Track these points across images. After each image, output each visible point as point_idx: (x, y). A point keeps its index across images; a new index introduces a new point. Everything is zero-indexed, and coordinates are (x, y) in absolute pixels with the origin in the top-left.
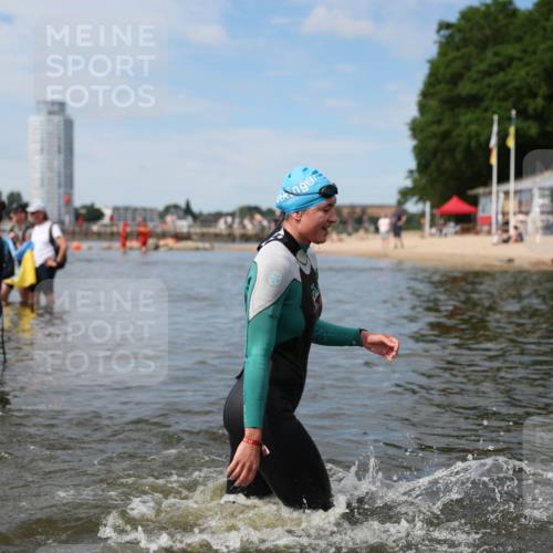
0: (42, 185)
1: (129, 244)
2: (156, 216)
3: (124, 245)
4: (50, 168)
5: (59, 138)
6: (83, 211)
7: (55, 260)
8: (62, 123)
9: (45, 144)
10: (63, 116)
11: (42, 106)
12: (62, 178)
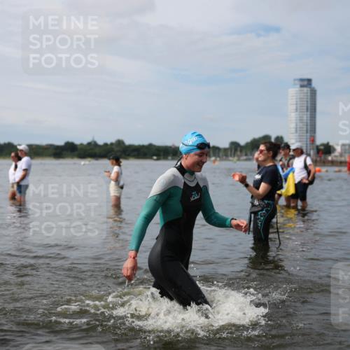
0: (296, 131)
4: (301, 120)
5: (307, 101)
6: (322, 148)
7: (308, 179)
8: (309, 92)
9: (298, 105)
10: (310, 88)
11: (296, 82)
12: (309, 127)
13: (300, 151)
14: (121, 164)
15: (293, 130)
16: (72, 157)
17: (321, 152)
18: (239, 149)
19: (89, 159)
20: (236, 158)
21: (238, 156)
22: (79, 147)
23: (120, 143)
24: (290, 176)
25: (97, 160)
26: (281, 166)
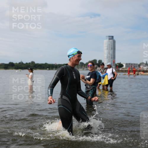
0: (107, 58)
1: (130, 73)
2: (137, 66)
3: (129, 74)
4: (109, 53)
5: (112, 45)
6: (118, 65)
9: (108, 47)
10: (113, 40)
11: (107, 37)
12: (112, 56)
13: (110, 66)
14: (33, 72)
15: (106, 57)
16: (12, 69)
17: (117, 67)
18: (83, 65)
19: (20, 70)
20: (82, 69)
21: (83, 68)
22: (15, 64)
23: (33, 63)
24: (106, 76)
25: (23, 70)
26: (101, 72)
